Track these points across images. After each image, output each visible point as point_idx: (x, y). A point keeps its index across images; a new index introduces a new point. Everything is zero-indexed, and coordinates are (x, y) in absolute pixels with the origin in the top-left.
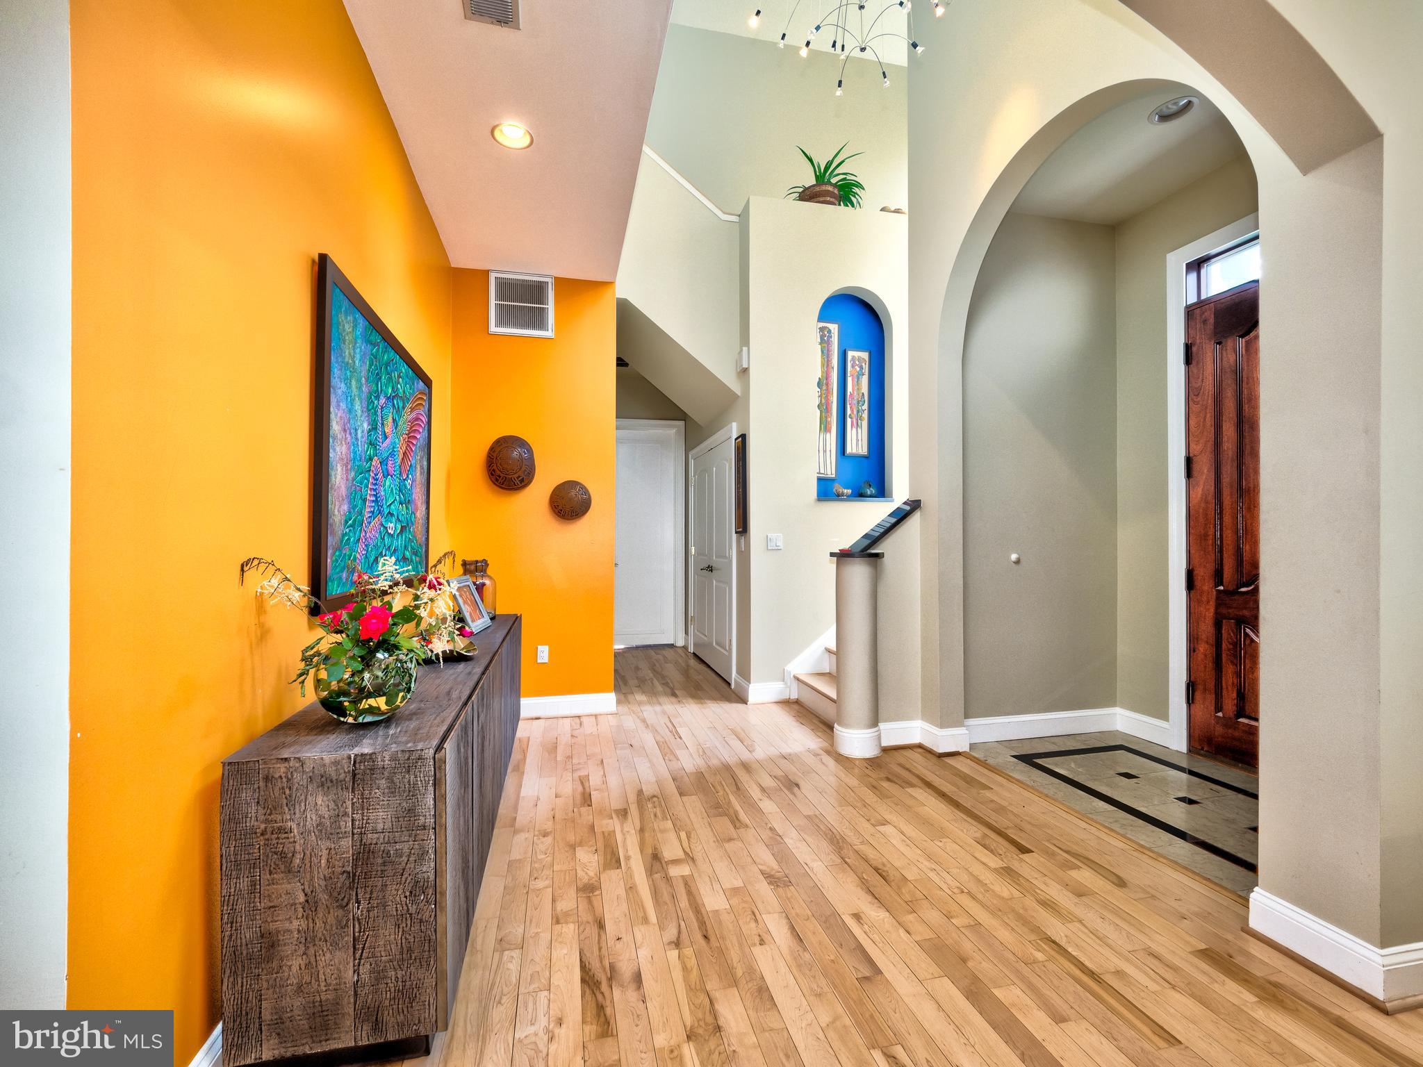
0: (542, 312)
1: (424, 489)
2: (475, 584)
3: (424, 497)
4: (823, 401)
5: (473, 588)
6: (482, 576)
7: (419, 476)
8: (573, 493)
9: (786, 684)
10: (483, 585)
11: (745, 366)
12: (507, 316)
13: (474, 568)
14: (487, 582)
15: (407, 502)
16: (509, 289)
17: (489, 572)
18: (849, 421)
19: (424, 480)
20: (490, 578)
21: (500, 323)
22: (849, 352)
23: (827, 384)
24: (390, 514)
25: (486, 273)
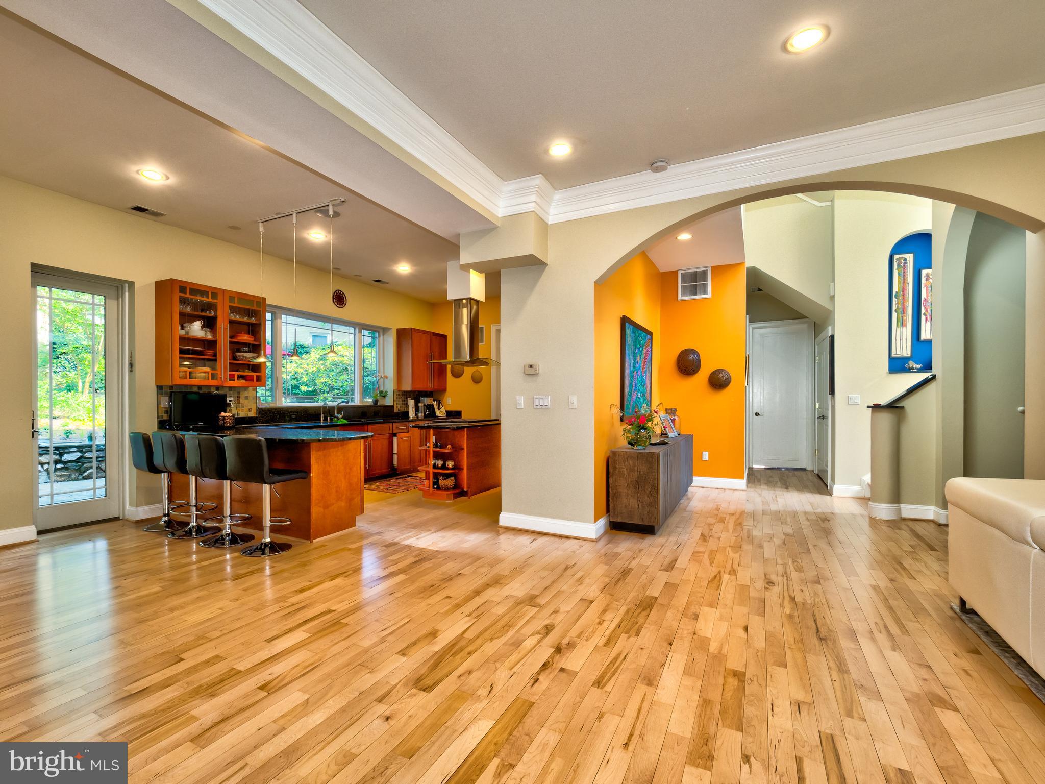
0: (705, 286)
1: (650, 378)
2: (671, 419)
3: (650, 382)
4: (900, 306)
5: (670, 420)
6: (674, 415)
7: (648, 374)
8: (720, 376)
9: (862, 488)
10: (675, 419)
11: (832, 294)
12: (687, 291)
13: (670, 412)
14: (676, 418)
15: (644, 385)
16: (687, 277)
17: (677, 413)
18: (923, 318)
19: (650, 375)
20: (678, 417)
21: (684, 294)
22: (923, 271)
23: (903, 295)
24: (639, 390)
25: (677, 272)
